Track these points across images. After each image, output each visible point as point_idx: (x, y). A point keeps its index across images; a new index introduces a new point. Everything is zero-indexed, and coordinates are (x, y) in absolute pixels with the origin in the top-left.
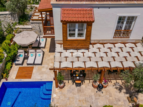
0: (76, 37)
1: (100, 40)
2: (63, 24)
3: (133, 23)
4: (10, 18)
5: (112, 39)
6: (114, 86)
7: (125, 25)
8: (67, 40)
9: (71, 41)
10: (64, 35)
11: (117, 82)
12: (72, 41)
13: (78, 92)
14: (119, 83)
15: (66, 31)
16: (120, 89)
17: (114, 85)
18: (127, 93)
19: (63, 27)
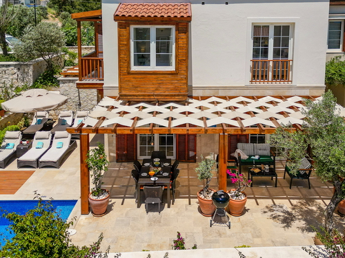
0: (153, 67)
1: (217, 88)
2: (120, 26)
3: (291, 42)
4: (15, 76)
5: (249, 84)
6: (265, 212)
7: (272, 48)
8: (129, 73)
9: (140, 76)
10: (122, 56)
11: (275, 204)
12: (143, 76)
13: (150, 225)
14: (281, 207)
15: (126, 45)
16: (288, 220)
17: (266, 210)
18: (310, 230)
19: (120, 36)
